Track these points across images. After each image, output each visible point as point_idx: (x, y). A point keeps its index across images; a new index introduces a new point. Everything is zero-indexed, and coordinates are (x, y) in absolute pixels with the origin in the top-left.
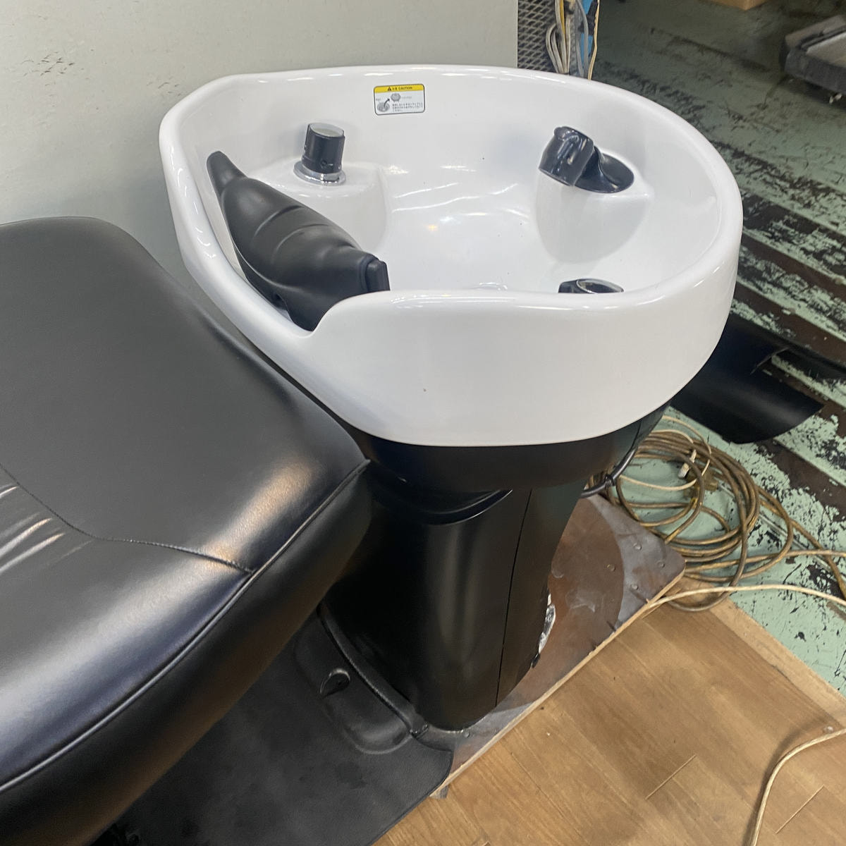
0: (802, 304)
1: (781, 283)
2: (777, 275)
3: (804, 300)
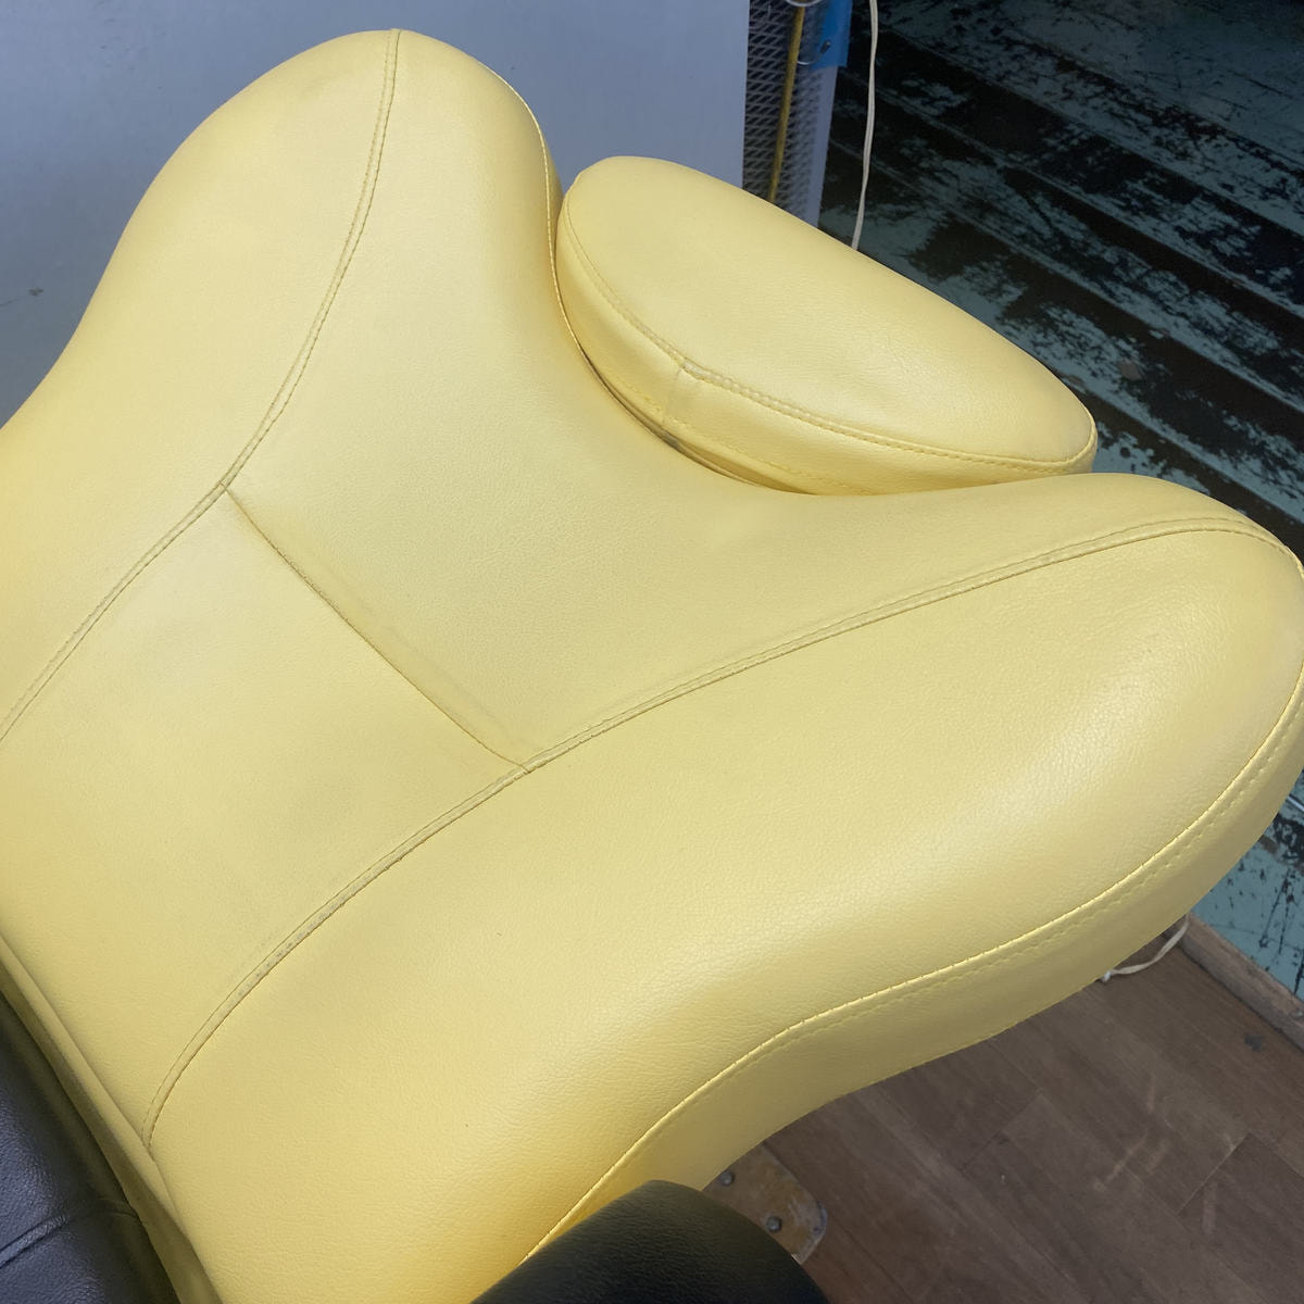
0: (1181, 321)
1: (1146, 284)
2: (1139, 271)
3: (1183, 315)
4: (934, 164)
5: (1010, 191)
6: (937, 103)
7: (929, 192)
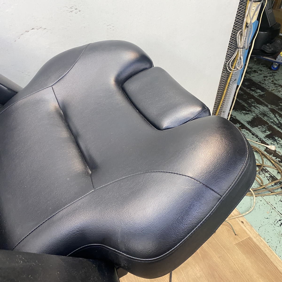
4: (255, 105)
5: (270, 112)
6: (258, 93)
7: (253, 110)
